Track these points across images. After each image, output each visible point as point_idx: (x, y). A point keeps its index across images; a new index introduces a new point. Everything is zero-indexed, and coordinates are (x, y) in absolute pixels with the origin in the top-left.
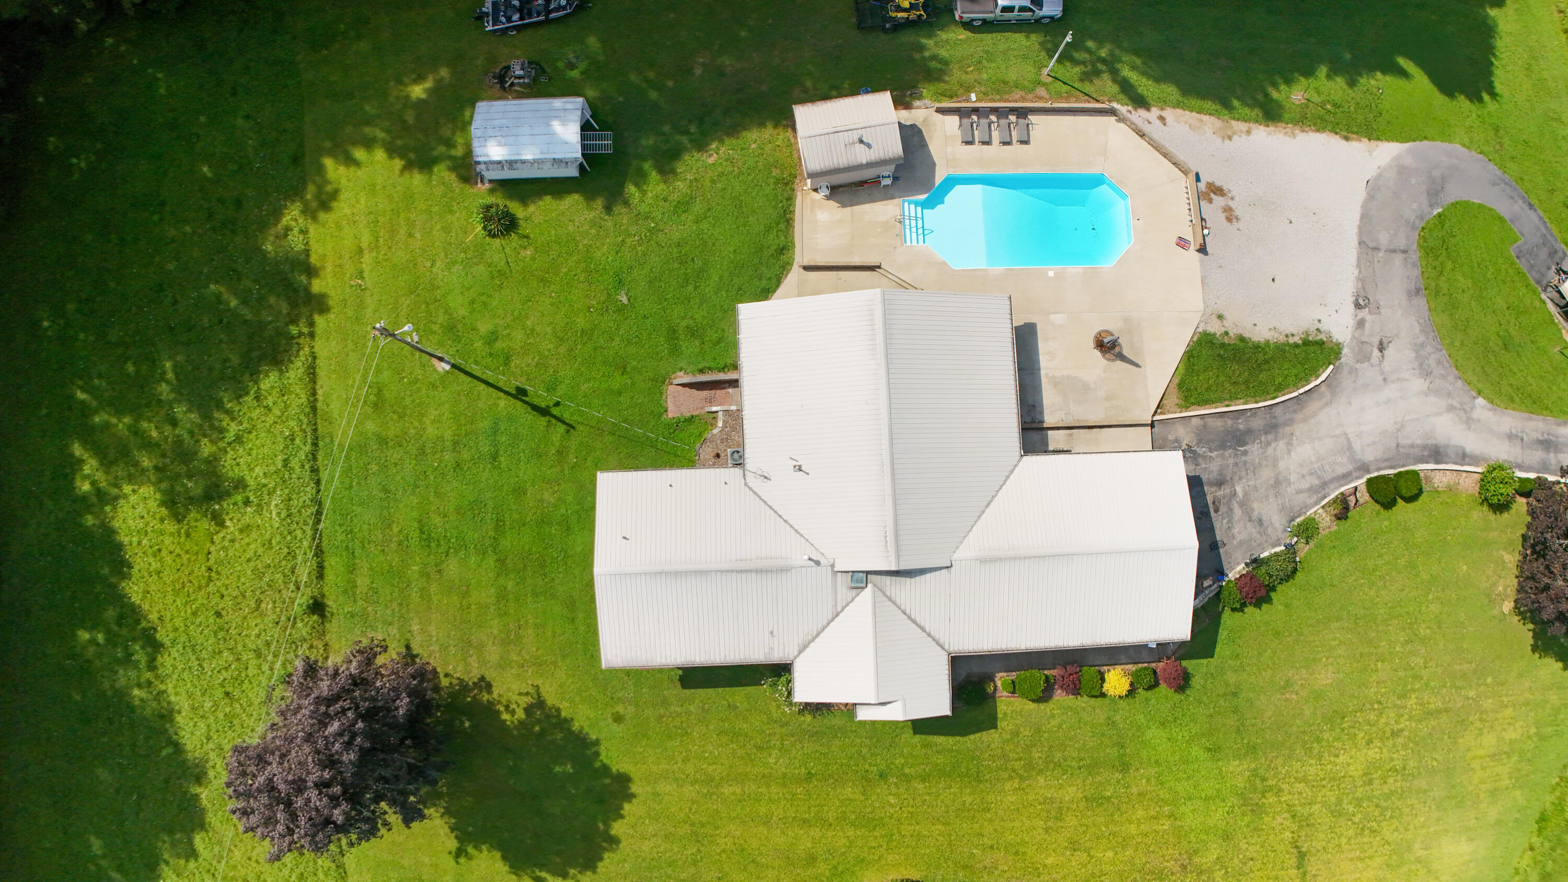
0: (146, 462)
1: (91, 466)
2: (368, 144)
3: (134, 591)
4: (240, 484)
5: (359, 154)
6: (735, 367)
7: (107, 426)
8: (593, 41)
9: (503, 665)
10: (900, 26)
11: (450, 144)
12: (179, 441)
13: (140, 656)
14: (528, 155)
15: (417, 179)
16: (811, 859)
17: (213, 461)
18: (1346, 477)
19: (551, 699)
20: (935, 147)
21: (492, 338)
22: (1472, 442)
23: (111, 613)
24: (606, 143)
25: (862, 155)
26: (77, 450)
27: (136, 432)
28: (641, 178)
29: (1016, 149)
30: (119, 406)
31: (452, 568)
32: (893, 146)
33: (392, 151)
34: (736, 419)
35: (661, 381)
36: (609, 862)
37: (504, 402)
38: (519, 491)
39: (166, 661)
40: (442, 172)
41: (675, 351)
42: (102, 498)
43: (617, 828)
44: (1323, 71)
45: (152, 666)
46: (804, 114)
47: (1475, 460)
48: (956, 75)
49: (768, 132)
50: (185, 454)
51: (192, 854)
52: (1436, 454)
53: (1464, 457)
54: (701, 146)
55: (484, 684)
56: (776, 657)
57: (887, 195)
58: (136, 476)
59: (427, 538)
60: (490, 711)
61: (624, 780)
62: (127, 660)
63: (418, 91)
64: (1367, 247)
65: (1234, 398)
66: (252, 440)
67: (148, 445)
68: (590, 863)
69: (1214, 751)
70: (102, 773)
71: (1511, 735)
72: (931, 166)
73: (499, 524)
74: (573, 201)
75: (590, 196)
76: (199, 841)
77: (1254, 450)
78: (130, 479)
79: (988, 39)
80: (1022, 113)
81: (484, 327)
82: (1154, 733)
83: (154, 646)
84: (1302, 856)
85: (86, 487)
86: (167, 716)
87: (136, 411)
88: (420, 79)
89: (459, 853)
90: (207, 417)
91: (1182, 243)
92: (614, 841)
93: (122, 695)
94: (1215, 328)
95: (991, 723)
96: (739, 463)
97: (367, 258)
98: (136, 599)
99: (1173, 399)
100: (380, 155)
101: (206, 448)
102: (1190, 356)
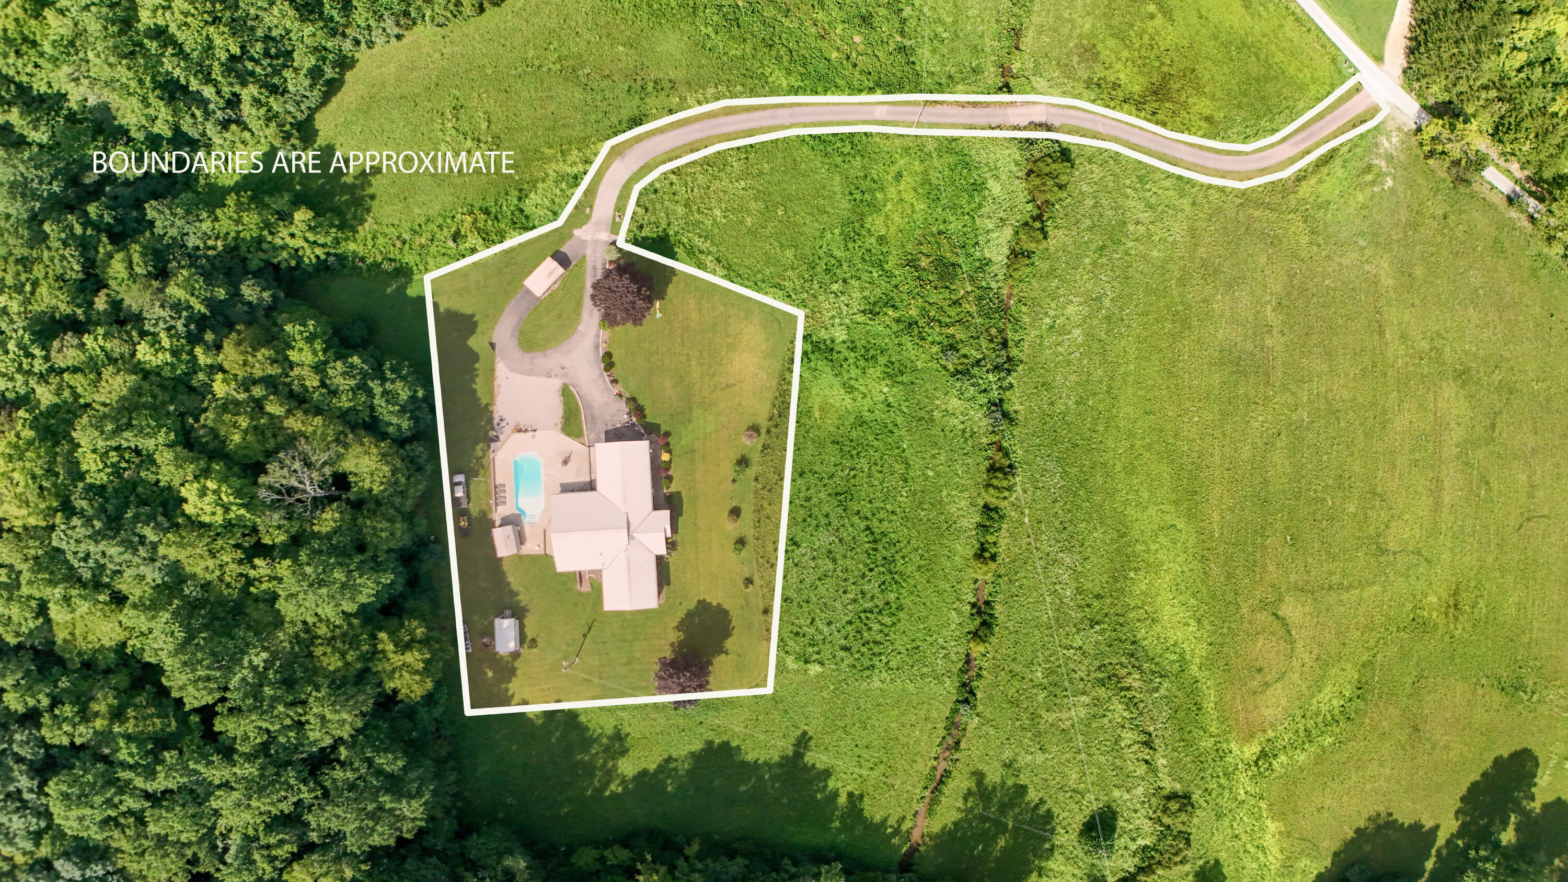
0: (611, 764)
1: (613, 787)
2: (507, 690)
3: (652, 767)
4: (615, 727)
5: (510, 693)
6: (575, 573)
7: (599, 781)
8: (475, 618)
9: (666, 638)
10: (470, 524)
11: (507, 662)
12: (603, 751)
13: (673, 765)
14: (513, 634)
15: (519, 672)
16: (722, 545)
17: (608, 738)
18: (604, 381)
19: (676, 624)
20: (507, 513)
21: (568, 645)
22: (593, 332)
23: (661, 776)
24: (508, 612)
25: (512, 537)
26: (607, 793)
27: (601, 769)
28: (519, 602)
29: (507, 488)
30: (592, 775)
31: (637, 655)
32: (509, 529)
33: (509, 681)
34: (590, 572)
35: (580, 593)
36: (726, 606)
37: (587, 640)
38: (614, 635)
39: (675, 754)
40: (516, 665)
41: (570, 589)
42: (623, 782)
43: (715, 604)
44: (474, 386)
45: (676, 760)
46: (500, 555)
47: (598, 332)
48: (485, 507)
49: (504, 563)
50: (607, 749)
51: (738, 747)
52: (597, 347)
53: (598, 336)
54: (509, 584)
55: (672, 644)
56: (654, 559)
57: (522, 527)
58: (615, 768)
59: (629, 663)
60: (680, 643)
61: (699, 602)
62: (675, 769)
63: (490, 674)
64: (530, 373)
65: (581, 420)
66: (602, 724)
67: (605, 763)
68: (726, 612)
69: (690, 421)
70: (716, 783)
71: (692, 306)
72: (513, 515)
73: (624, 641)
74: (526, 621)
75: (524, 617)
76: (734, 744)
77: (596, 413)
78: (616, 770)
79: (472, 496)
80: (496, 487)
81: (565, 647)
82: (683, 442)
83: (669, 760)
84: (728, 386)
85: (620, 789)
86: (692, 754)
87: (594, 768)
88: (486, 673)
89: (727, 653)
90: (595, 741)
91: (533, 437)
92: (719, 605)
93: (688, 772)
94: (560, 426)
95: (679, 493)
96: (600, 571)
97: (545, 687)
98: (655, 766)
99: (581, 440)
100: (511, 685)
101: (605, 741)
102: (568, 435)
